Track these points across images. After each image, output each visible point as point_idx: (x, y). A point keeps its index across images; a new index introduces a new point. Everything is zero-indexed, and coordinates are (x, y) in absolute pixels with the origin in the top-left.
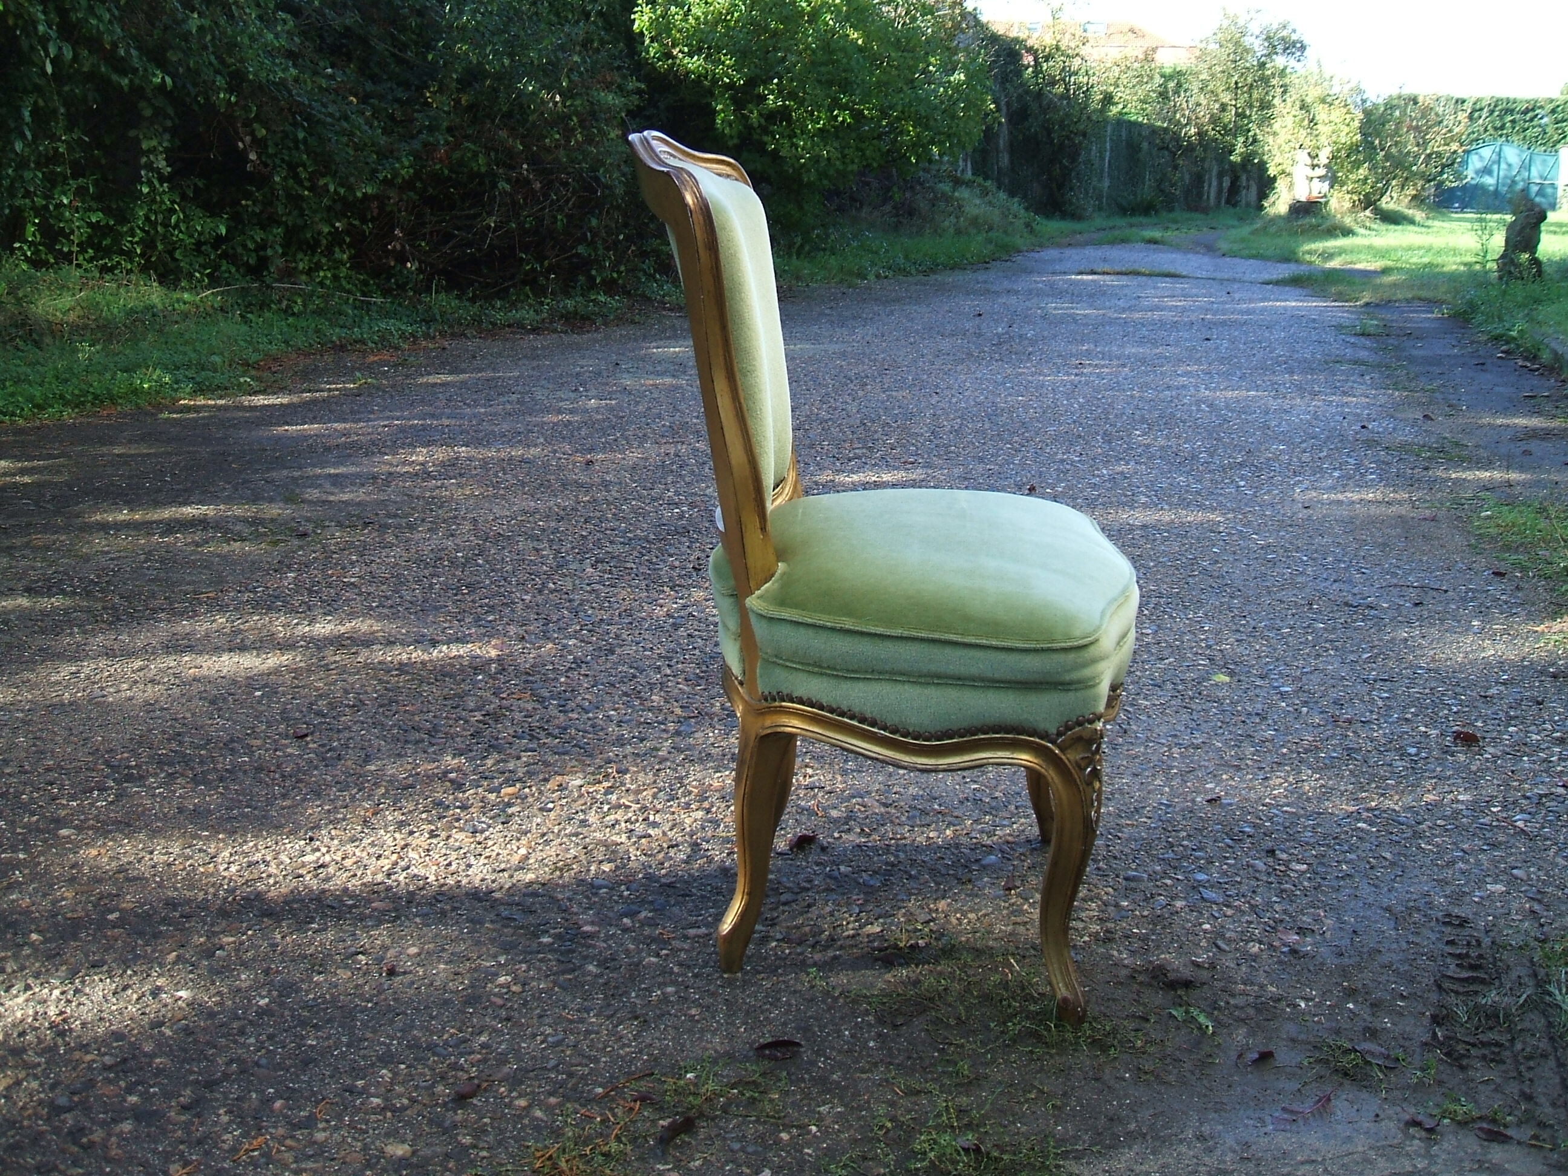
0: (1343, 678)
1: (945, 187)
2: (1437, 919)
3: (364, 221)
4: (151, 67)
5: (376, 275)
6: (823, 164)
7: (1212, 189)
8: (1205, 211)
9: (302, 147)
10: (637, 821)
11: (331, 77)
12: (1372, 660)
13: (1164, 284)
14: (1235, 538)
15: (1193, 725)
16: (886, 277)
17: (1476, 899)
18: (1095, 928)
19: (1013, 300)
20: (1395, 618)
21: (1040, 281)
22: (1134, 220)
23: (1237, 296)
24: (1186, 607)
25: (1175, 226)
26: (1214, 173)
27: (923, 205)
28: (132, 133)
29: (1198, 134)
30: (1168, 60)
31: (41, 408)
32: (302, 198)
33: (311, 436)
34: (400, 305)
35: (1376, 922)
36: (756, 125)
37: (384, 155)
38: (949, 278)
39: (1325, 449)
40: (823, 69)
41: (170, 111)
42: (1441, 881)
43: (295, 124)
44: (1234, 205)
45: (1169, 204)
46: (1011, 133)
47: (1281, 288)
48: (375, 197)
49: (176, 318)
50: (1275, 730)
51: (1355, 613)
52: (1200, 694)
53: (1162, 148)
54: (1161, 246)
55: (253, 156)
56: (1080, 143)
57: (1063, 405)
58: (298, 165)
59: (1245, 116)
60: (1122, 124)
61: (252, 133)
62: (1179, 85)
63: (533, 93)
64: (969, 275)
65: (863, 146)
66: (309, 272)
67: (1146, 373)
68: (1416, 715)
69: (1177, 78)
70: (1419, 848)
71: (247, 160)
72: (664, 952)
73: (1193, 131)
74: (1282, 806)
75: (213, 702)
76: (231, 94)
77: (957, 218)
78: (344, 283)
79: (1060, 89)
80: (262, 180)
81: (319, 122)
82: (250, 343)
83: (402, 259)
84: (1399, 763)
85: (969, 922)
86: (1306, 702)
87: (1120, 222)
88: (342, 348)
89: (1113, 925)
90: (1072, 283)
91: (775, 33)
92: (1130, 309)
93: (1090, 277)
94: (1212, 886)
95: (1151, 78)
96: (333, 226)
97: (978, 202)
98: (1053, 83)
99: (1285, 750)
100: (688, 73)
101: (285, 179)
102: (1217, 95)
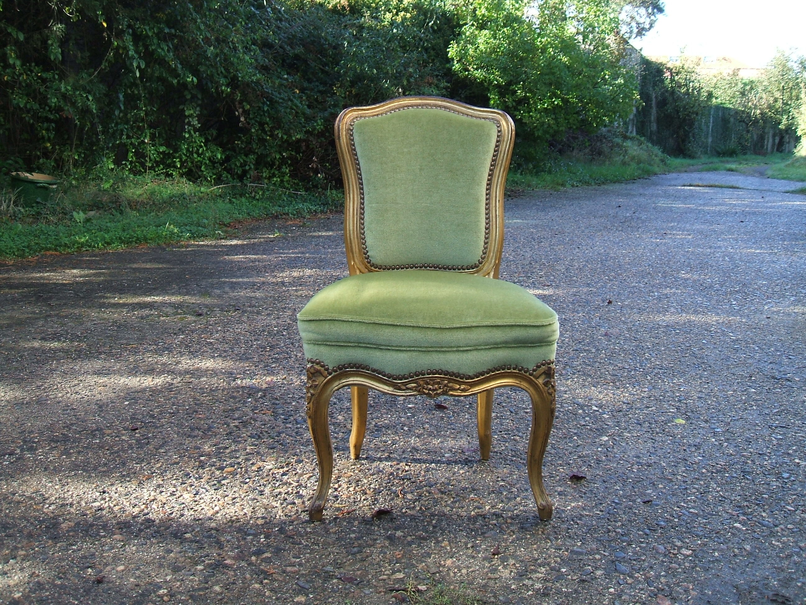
0: (757, 424)
1: (619, 140)
2: (768, 598)
3: (298, 152)
4: (187, 73)
5: (302, 180)
6: (546, 126)
7: (769, 143)
8: (765, 154)
9: (266, 114)
10: (292, 493)
11: (287, 80)
12: (779, 413)
13: (727, 191)
14: (718, 335)
15: (652, 450)
16: (577, 186)
17: (799, 584)
18: (538, 586)
19: (642, 199)
20: (801, 387)
21: (659, 190)
22: (724, 159)
23: (767, 199)
24: (674, 376)
25: (745, 162)
26: (771, 134)
27: (606, 149)
28: (181, 107)
29: (761, 114)
30: (746, 75)
31: (109, 244)
32: (266, 140)
33: (235, 262)
34: (313, 196)
35: (726, 596)
36: (511, 105)
37: (308, 119)
38: (610, 187)
39: (790, 284)
40: (547, 77)
41: (200, 96)
42: (779, 568)
43: (264, 103)
44: (781, 152)
45: (744, 150)
46: (657, 113)
47: (793, 195)
48: (304, 140)
49: (196, 200)
50: (703, 456)
51: (777, 383)
52: (664, 431)
53: (740, 122)
54: (735, 173)
55: (242, 119)
56: (694, 118)
57: (646, 256)
58: (264, 124)
59: (788, 105)
60: (719, 108)
61: (243, 108)
62: (752, 88)
63: (387, 88)
64: (623, 186)
65: (568, 117)
66: (269, 178)
67: (701, 239)
68: (795, 451)
69: (751, 85)
70: (770, 544)
71: (239, 121)
72: (266, 581)
73: (758, 112)
74: (690, 508)
75: (100, 407)
76: (228, 87)
77: (624, 156)
78: (286, 184)
79: (683, 90)
80: (245, 131)
81: (276, 102)
82: (229, 213)
83: (316, 172)
84: (775, 483)
85: (461, 575)
86: (728, 439)
87: (715, 160)
88: (277, 217)
89: (551, 584)
90: (678, 191)
91: (522, 59)
92: (704, 205)
93: (689, 188)
94: (625, 562)
95: (736, 84)
96: (282, 155)
97: (636, 148)
98: (680, 87)
99: (704, 471)
100: (476, 79)
101: (257, 131)
102: (773, 93)
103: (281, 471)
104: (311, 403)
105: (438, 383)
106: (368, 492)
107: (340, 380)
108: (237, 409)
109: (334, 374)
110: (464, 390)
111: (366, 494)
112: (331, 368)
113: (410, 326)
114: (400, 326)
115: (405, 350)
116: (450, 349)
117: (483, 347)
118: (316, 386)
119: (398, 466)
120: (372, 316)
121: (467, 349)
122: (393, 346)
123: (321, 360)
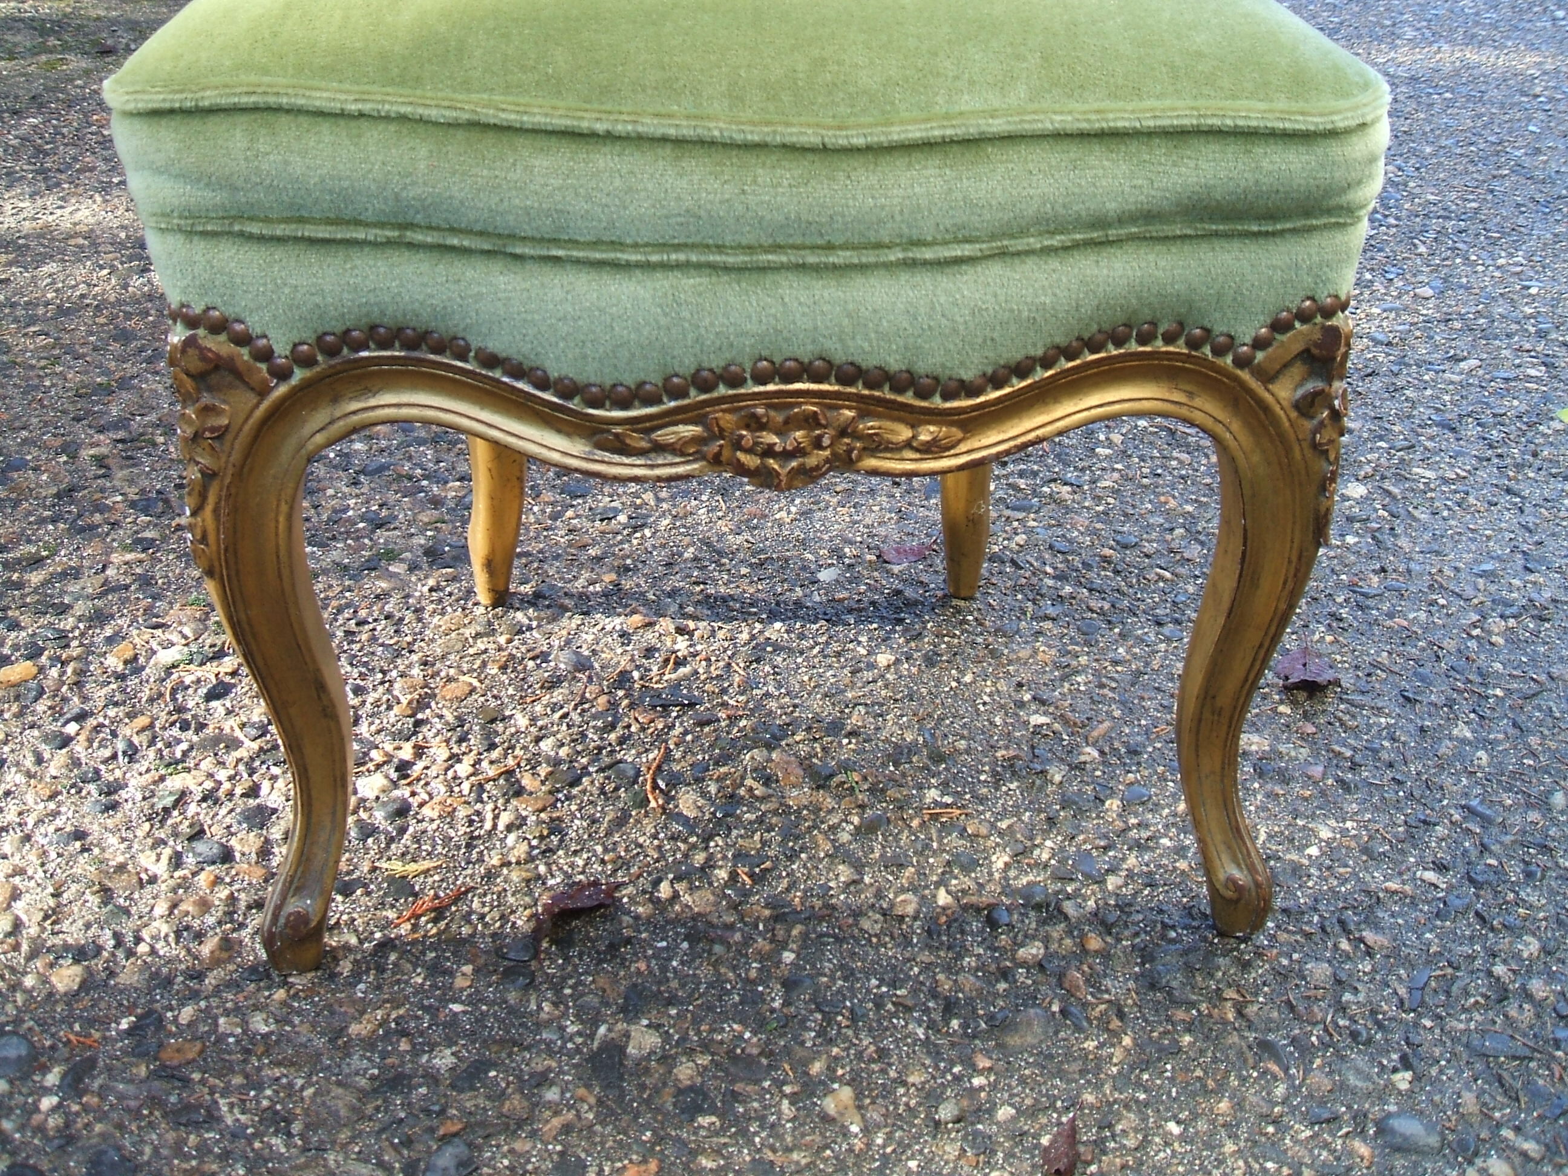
15: (1526, 543)
24: (1493, 242)
52: (1535, 455)
103: (209, 673)
104: (209, 509)
105: (811, 421)
106: (527, 781)
107: (335, 400)
108: (124, 383)
109: (299, 375)
110: (932, 449)
111: (519, 792)
112: (281, 348)
113: (664, 140)
114: (610, 137)
115: (638, 265)
116: (869, 257)
117: (1034, 243)
118: (221, 434)
119: (650, 637)
120: (466, 86)
121: (957, 251)
122: (574, 243)
123: (230, 312)
